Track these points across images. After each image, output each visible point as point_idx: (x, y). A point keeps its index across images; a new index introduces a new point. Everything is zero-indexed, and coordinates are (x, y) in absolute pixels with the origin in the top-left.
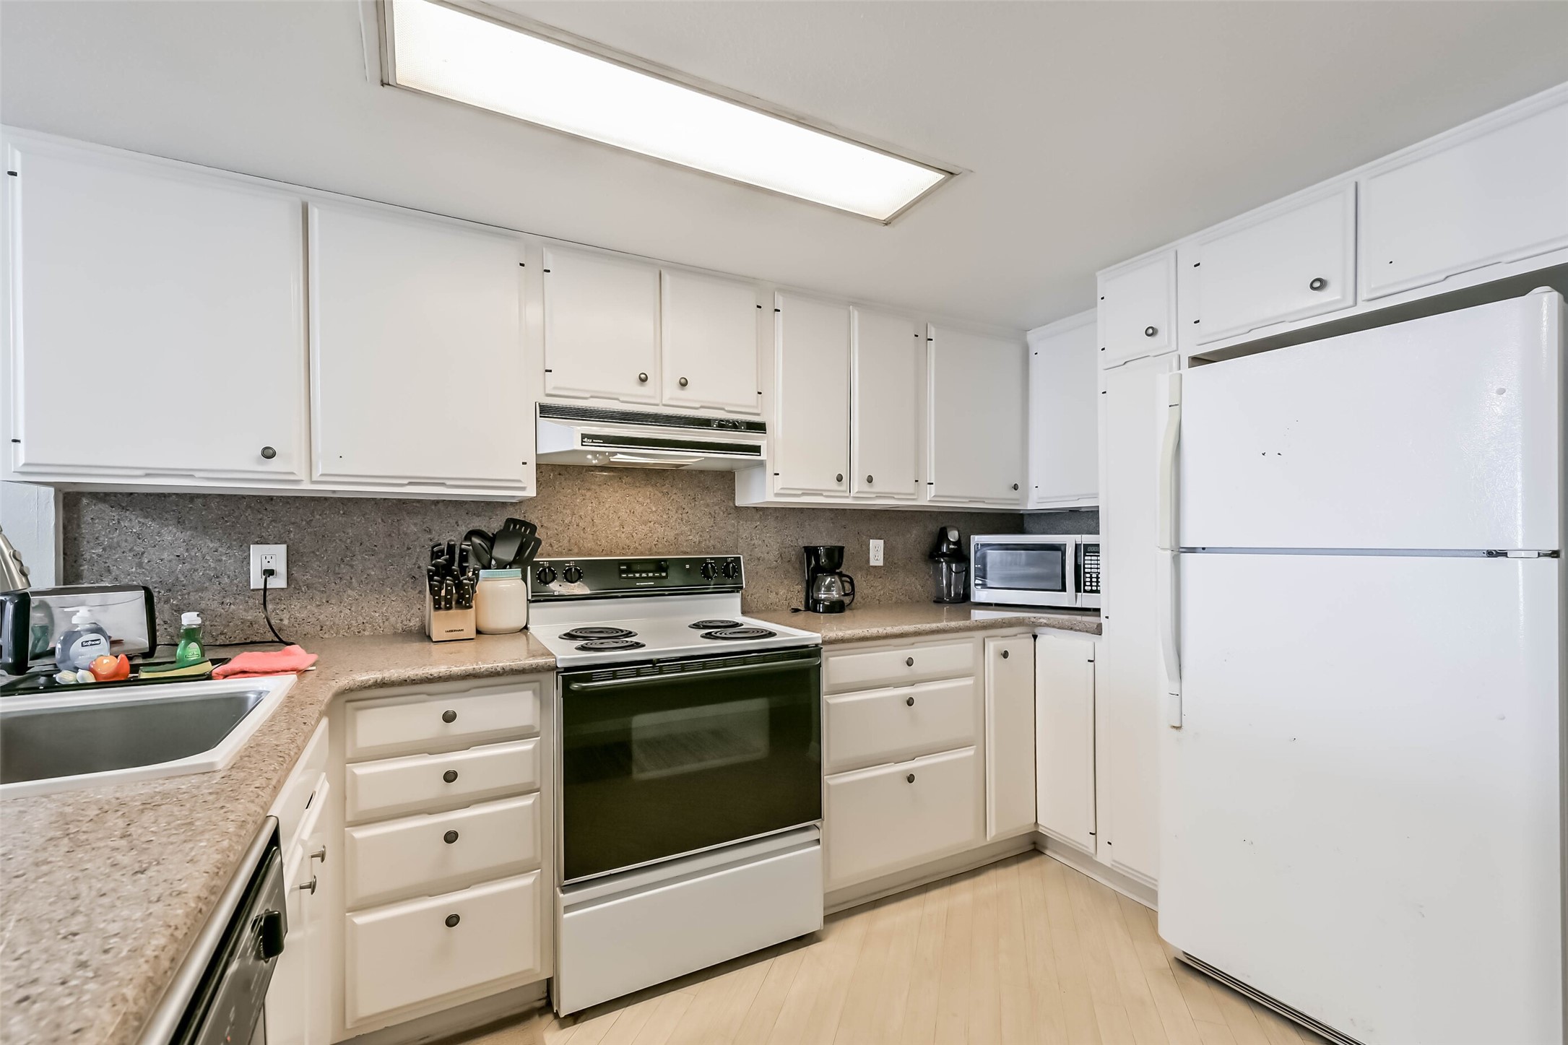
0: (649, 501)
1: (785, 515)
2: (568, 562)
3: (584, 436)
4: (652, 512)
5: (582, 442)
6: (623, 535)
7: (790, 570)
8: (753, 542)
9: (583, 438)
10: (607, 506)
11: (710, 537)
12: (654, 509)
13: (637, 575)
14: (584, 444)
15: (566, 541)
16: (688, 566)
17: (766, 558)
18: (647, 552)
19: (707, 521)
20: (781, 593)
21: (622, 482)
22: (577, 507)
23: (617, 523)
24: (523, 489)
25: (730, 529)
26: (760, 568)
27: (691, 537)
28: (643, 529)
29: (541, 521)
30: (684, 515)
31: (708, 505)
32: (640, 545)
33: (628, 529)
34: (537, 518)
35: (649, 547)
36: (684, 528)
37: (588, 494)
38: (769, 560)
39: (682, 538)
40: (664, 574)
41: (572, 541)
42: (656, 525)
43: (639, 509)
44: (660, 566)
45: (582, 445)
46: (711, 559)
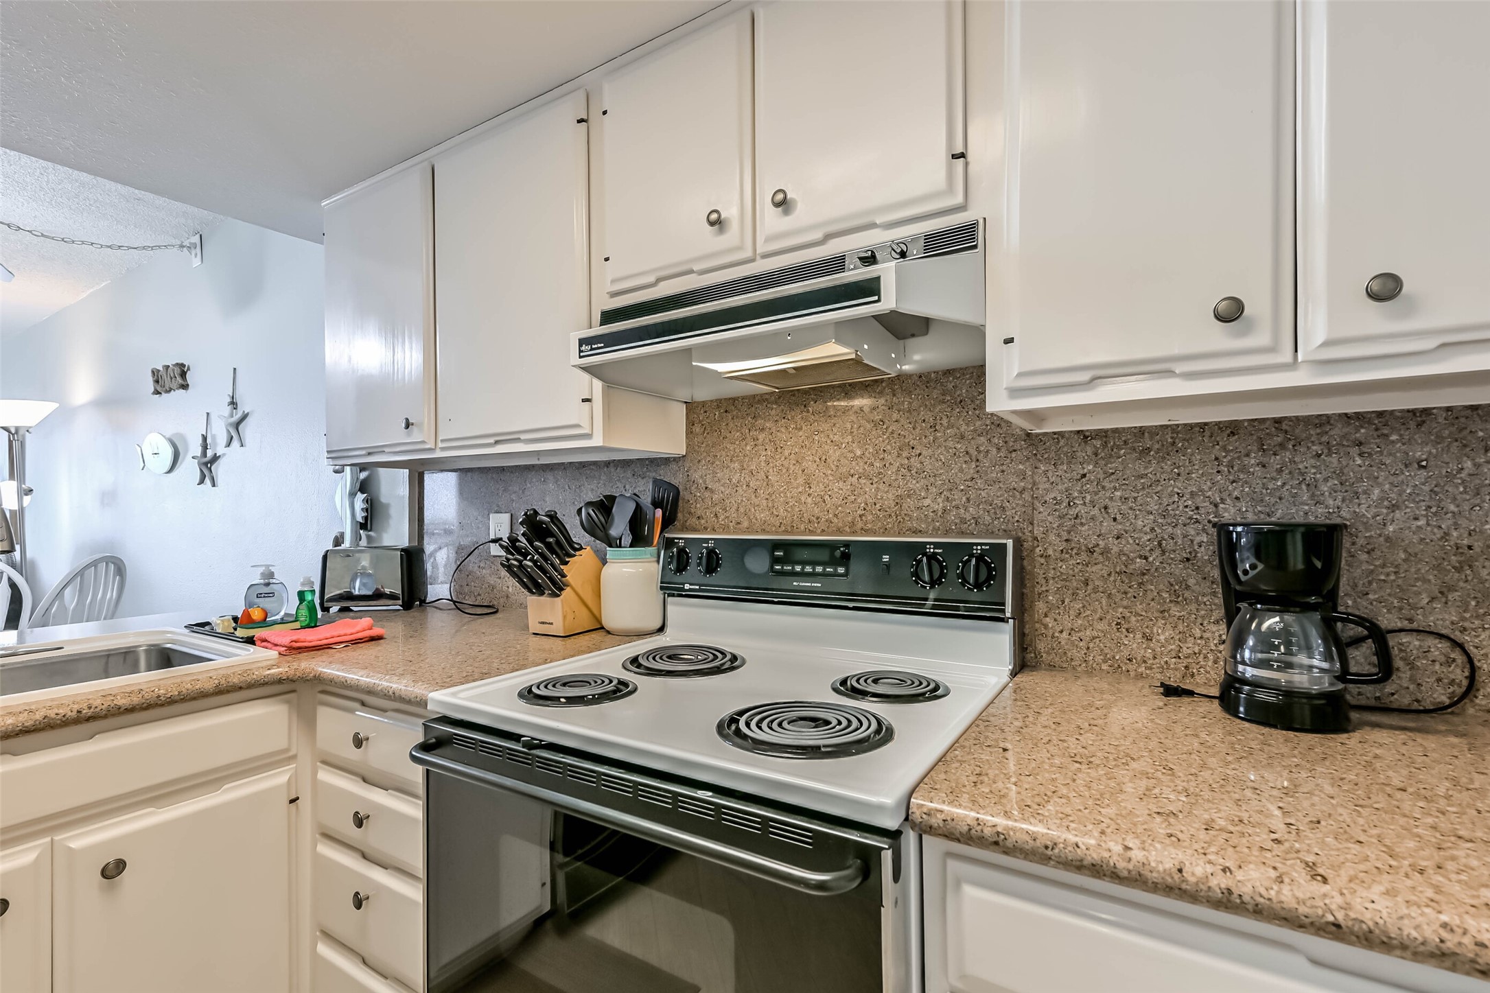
0: (850, 438)
1: (1173, 444)
2: (707, 541)
3: (582, 342)
4: (855, 458)
5: (580, 351)
6: (809, 500)
7: (1191, 582)
8: (1073, 512)
9: (580, 345)
10: (786, 453)
11: (968, 500)
12: (859, 453)
13: (798, 568)
14: (582, 354)
15: (733, 510)
16: (886, 558)
17: (1115, 549)
18: (847, 529)
19: (961, 470)
20: (1162, 637)
21: (808, 412)
22: (747, 459)
23: (801, 480)
24: (588, 436)
25: (1014, 481)
26: (1097, 570)
27: (927, 502)
28: (840, 489)
29: (705, 482)
30: (912, 460)
31: (962, 437)
32: (836, 515)
33: (817, 489)
34: (701, 477)
35: (850, 519)
36: (913, 484)
37: (761, 436)
38: (1121, 553)
39: (909, 503)
40: (841, 570)
41: (742, 510)
42: (863, 481)
43: (834, 454)
44: (841, 554)
45: (580, 357)
46: (937, 545)
